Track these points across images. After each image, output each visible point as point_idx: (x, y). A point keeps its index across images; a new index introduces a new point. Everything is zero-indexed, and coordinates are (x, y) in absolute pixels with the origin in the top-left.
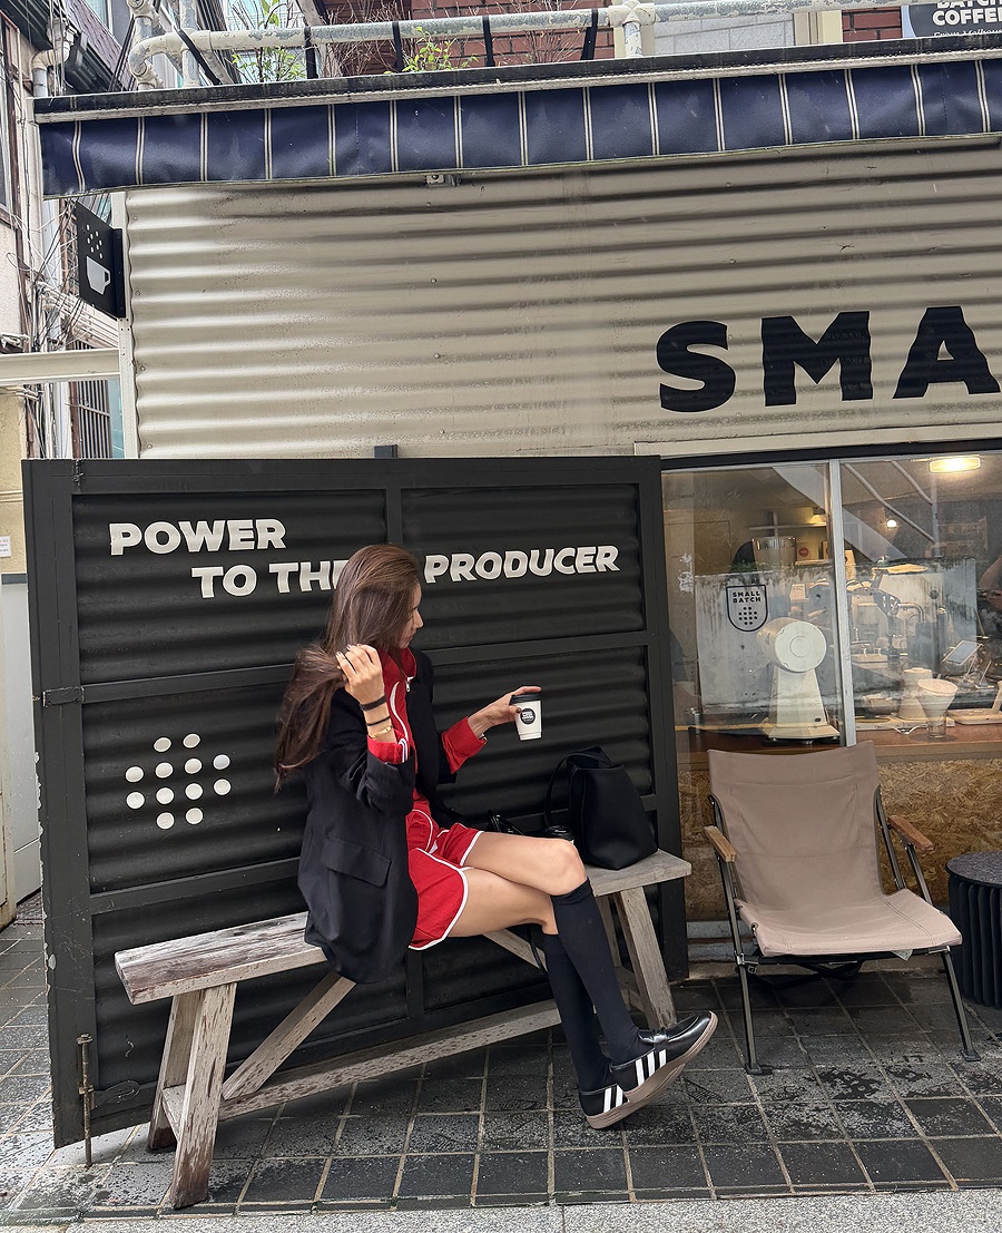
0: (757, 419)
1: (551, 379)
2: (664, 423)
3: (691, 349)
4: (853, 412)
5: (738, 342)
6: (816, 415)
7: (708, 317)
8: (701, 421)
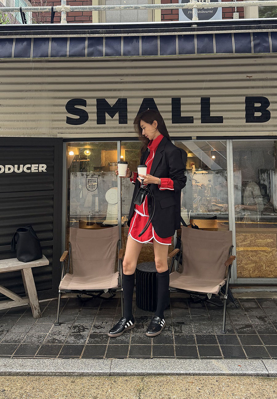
0: (94, 128)
1: (34, 113)
2: (67, 128)
3: (75, 107)
4: (122, 127)
5: (89, 105)
6: (111, 128)
7: (81, 97)
8: (78, 128)
